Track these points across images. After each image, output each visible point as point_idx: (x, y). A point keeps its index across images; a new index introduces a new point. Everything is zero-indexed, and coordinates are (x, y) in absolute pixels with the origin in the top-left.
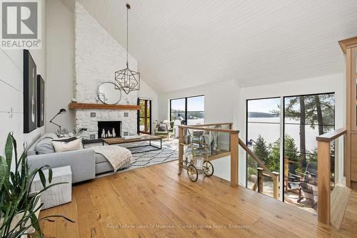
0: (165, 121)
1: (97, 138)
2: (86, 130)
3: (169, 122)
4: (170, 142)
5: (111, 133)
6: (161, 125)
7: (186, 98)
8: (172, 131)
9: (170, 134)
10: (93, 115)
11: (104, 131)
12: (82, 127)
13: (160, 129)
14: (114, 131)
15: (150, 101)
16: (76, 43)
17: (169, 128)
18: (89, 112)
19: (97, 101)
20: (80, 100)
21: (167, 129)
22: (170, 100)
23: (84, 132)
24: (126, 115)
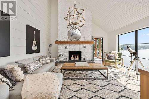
0: (113, 52)
1: (68, 60)
2: (62, 55)
3: (117, 52)
4: (117, 71)
6: (109, 55)
8: (120, 60)
9: (118, 62)
10: (66, 47)
13: (109, 58)
14: (78, 56)
15: (102, 38)
16: (58, 10)
17: (117, 57)
18: (64, 46)
20: (60, 39)
21: (115, 58)
22: (118, 36)
23: (61, 56)
24: (84, 47)
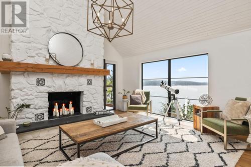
1: (46, 118)
2: (28, 106)
5: (67, 107)
7: (169, 60)
10: (40, 82)
11: (56, 106)
12: (22, 103)
14: (71, 105)
15: (114, 66)
19: (47, 60)
21: (142, 101)
22: (142, 64)
23: (25, 109)
24: (89, 82)
